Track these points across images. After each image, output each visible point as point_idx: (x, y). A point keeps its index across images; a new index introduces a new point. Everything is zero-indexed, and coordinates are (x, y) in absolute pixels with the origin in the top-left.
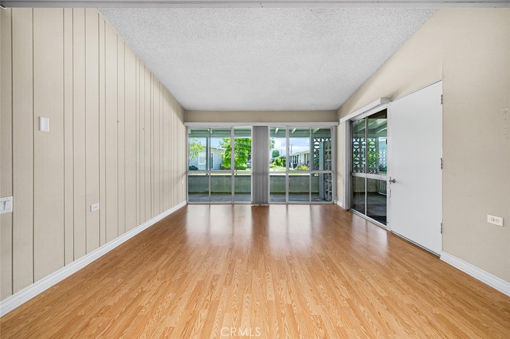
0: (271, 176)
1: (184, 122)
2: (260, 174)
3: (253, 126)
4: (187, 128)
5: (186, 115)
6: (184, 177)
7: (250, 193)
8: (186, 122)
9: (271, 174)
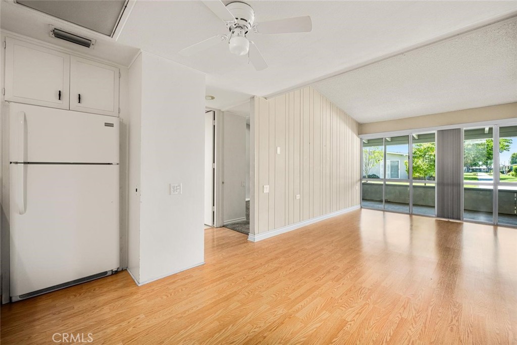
0: (466, 189)
1: (359, 134)
2: (448, 185)
3: (438, 131)
4: (361, 139)
5: (361, 128)
6: (359, 184)
7: (434, 207)
8: (361, 134)
9: (465, 186)
